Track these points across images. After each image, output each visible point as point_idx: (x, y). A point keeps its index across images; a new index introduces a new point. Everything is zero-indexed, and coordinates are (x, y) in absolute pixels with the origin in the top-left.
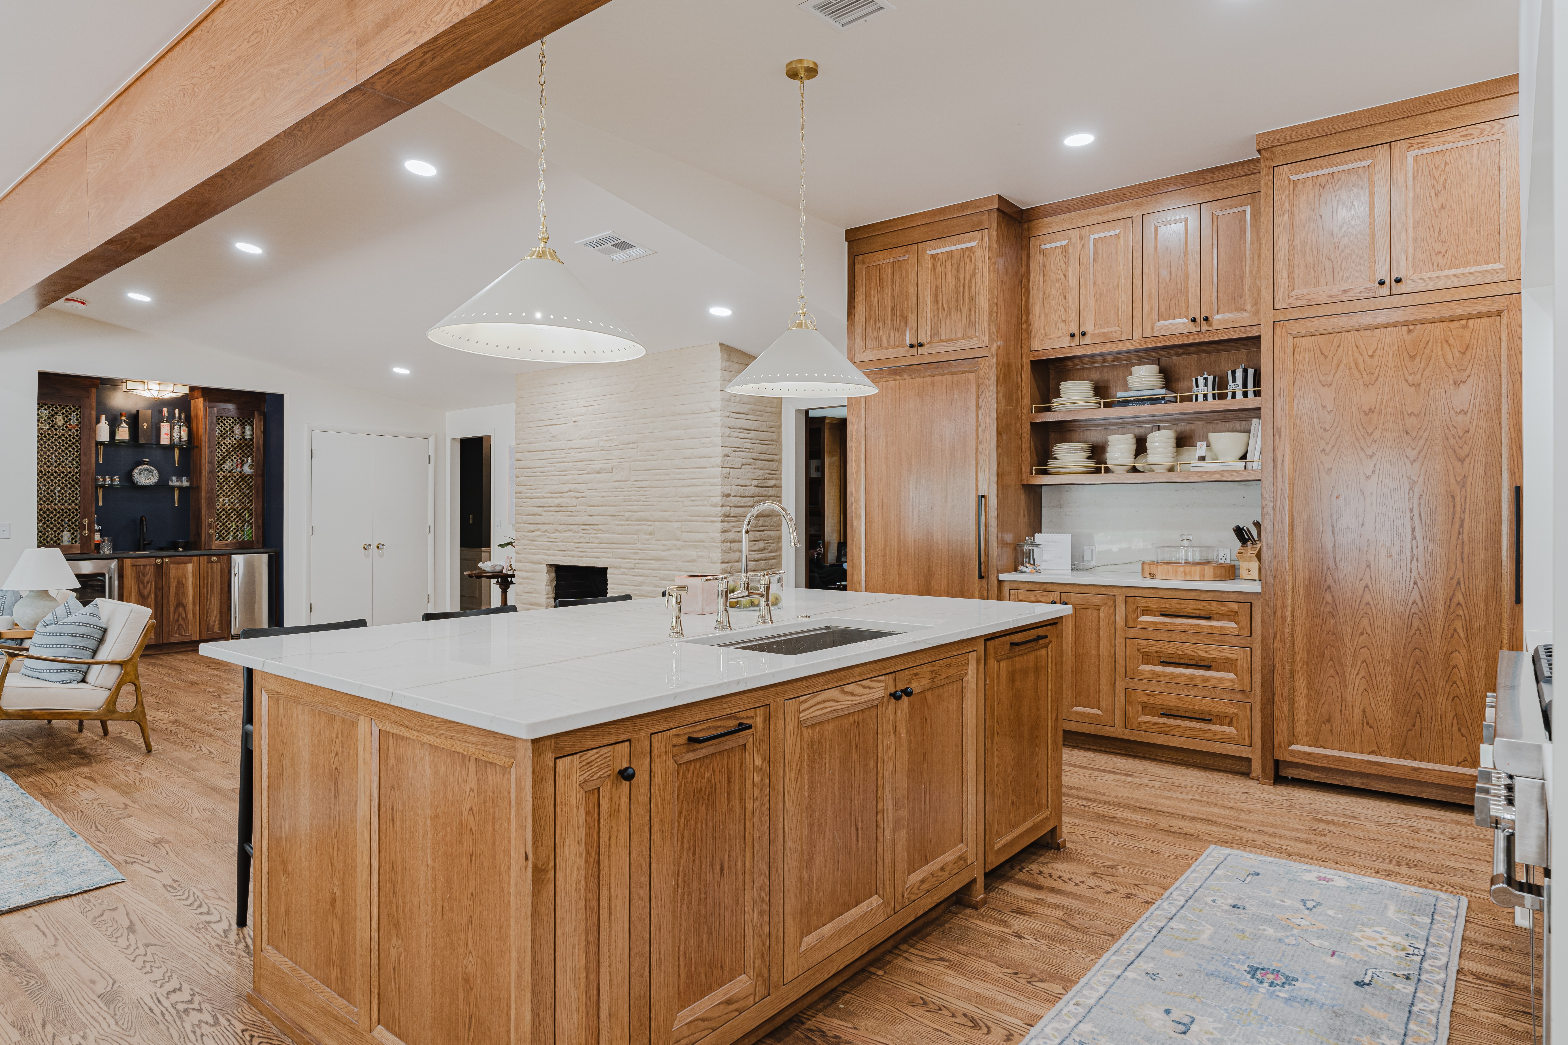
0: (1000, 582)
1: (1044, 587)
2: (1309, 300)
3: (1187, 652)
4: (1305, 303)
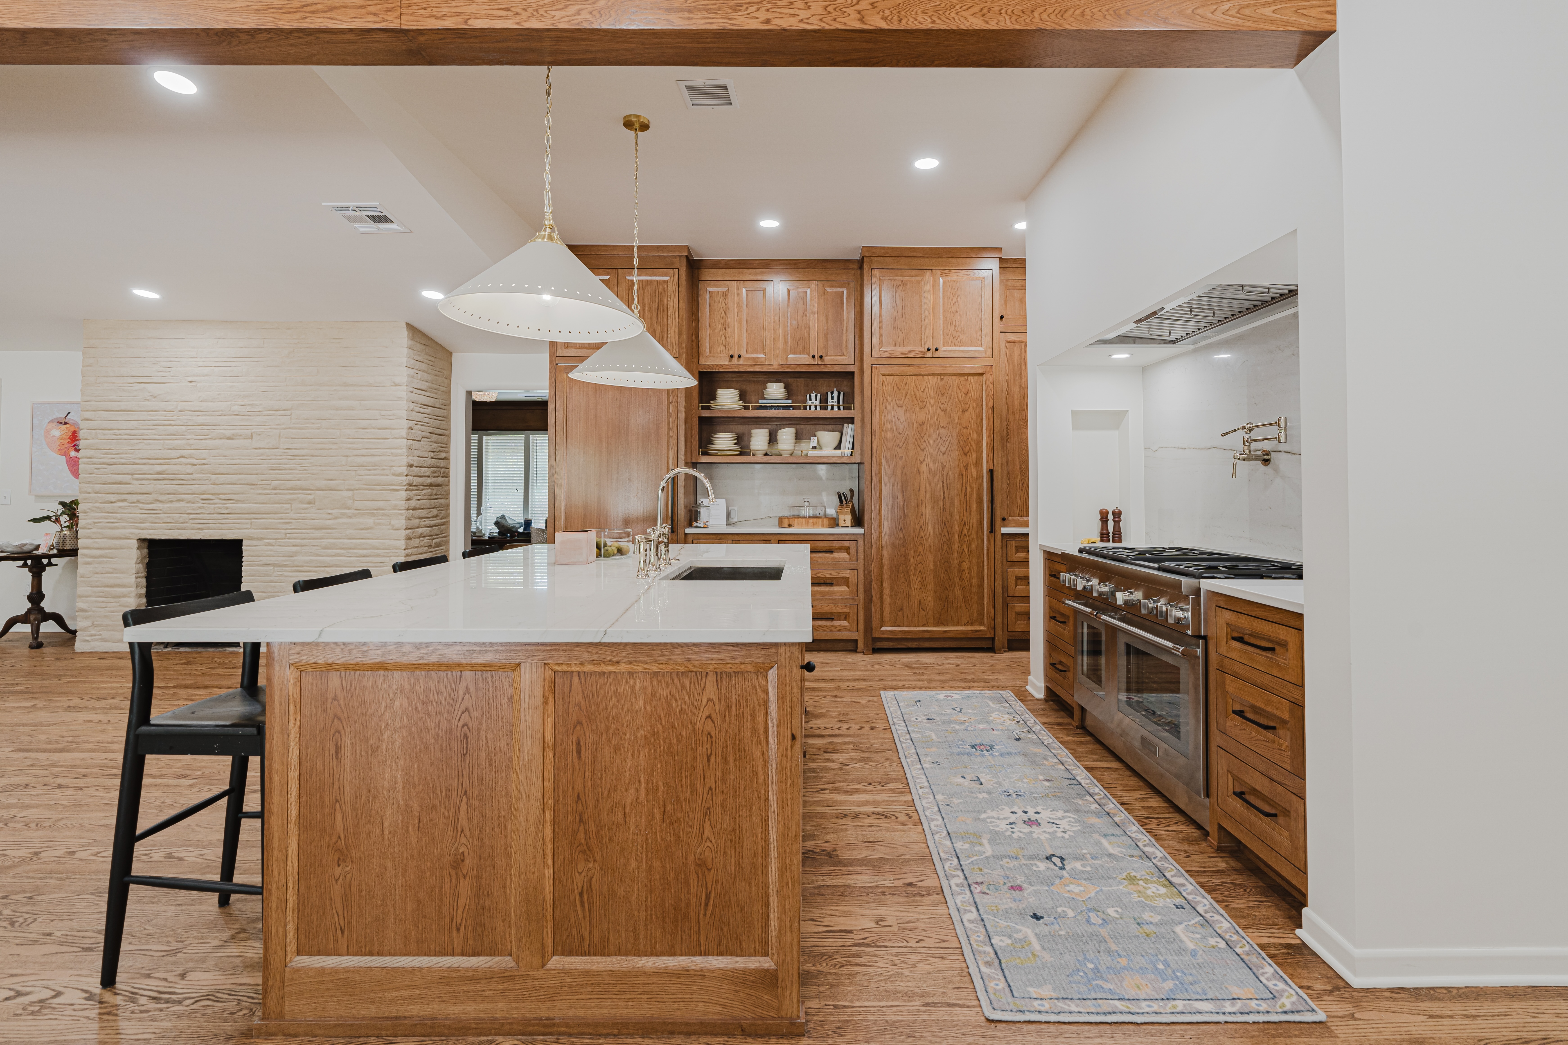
0: (684, 534)
2: (891, 354)
3: (819, 575)
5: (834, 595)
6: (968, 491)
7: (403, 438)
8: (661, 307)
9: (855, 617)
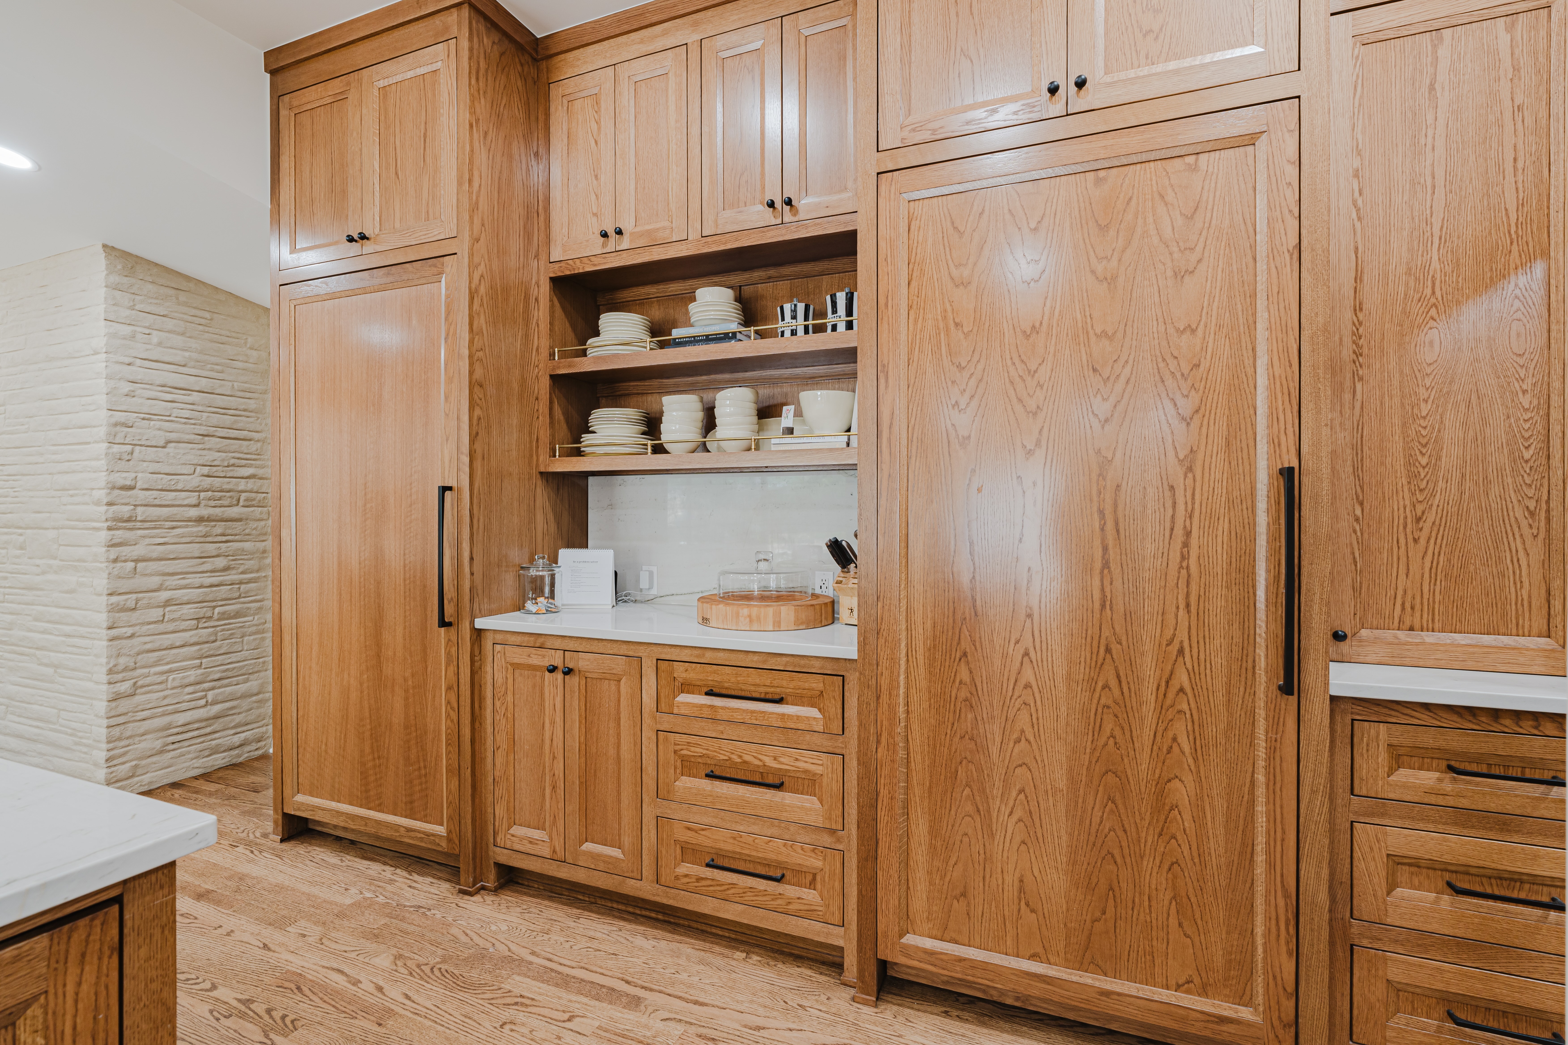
0: (478, 634)
1: (540, 640)
2: (934, 131)
3: (747, 758)
4: (927, 136)
5: (785, 816)
6: (1194, 542)
7: (103, 441)
8: (429, 133)
9: (837, 885)
